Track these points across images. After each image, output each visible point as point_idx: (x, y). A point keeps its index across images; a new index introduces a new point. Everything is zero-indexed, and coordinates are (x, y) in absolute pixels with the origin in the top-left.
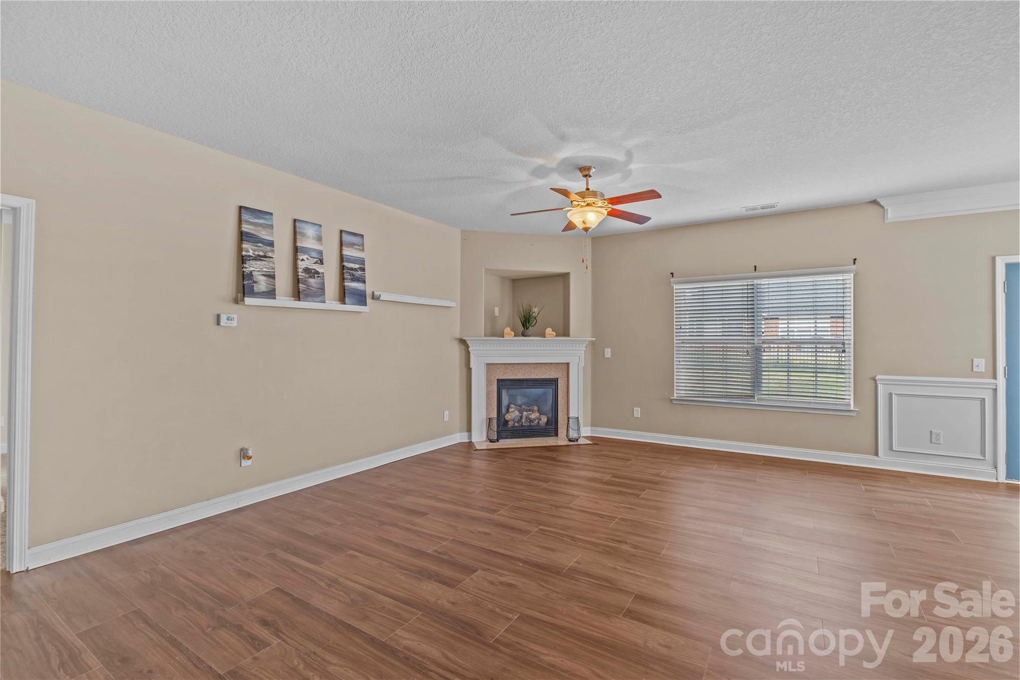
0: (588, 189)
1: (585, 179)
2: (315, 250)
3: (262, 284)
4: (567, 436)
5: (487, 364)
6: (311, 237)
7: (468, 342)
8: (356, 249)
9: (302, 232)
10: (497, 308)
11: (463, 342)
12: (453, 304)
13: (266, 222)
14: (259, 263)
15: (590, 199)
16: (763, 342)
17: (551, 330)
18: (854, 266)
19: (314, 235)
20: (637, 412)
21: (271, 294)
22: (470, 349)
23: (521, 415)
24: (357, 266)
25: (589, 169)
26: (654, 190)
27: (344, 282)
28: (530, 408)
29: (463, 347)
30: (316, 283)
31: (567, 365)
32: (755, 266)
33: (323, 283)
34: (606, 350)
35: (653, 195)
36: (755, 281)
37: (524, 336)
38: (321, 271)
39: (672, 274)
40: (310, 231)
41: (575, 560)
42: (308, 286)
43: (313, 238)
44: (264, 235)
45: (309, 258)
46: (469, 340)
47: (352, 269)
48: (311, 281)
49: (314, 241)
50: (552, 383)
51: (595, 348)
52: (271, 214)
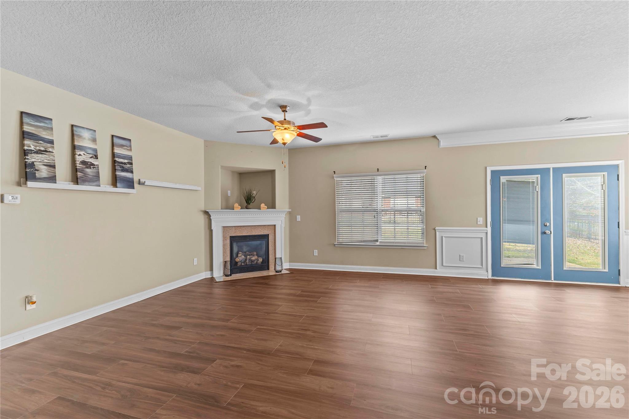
0: (285, 119)
1: (283, 113)
2: (90, 148)
3: (44, 172)
4: (275, 269)
5: (223, 227)
6: (87, 138)
7: (210, 213)
8: (125, 149)
9: (79, 135)
10: (230, 191)
11: (206, 213)
12: (199, 188)
13: (46, 125)
14: (40, 155)
15: (287, 125)
16: (382, 211)
17: (264, 205)
18: (426, 170)
19: (90, 138)
20: (316, 253)
21: (52, 179)
22: (211, 217)
23: (246, 258)
24: (126, 161)
25: (286, 107)
26: (323, 123)
27: (116, 172)
28: (252, 253)
29: (207, 216)
30: (92, 172)
31: (274, 226)
32: (378, 169)
33: (98, 172)
34: (297, 216)
35: (322, 125)
36: (378, 177)
37: (247, 209)
38: (96, 163)
39: (334, 172)
40: (86, 134)
41: (279, 345)
42: (85, 174)
43: (89, 139)
44: (44, 134)
45: (85, 154)
46: (211, 212)
47: (122, 163)
48: (88, 170)
49: (89, 142)
50: (265, 237)
51: (291, 215)
52: (51, 120)
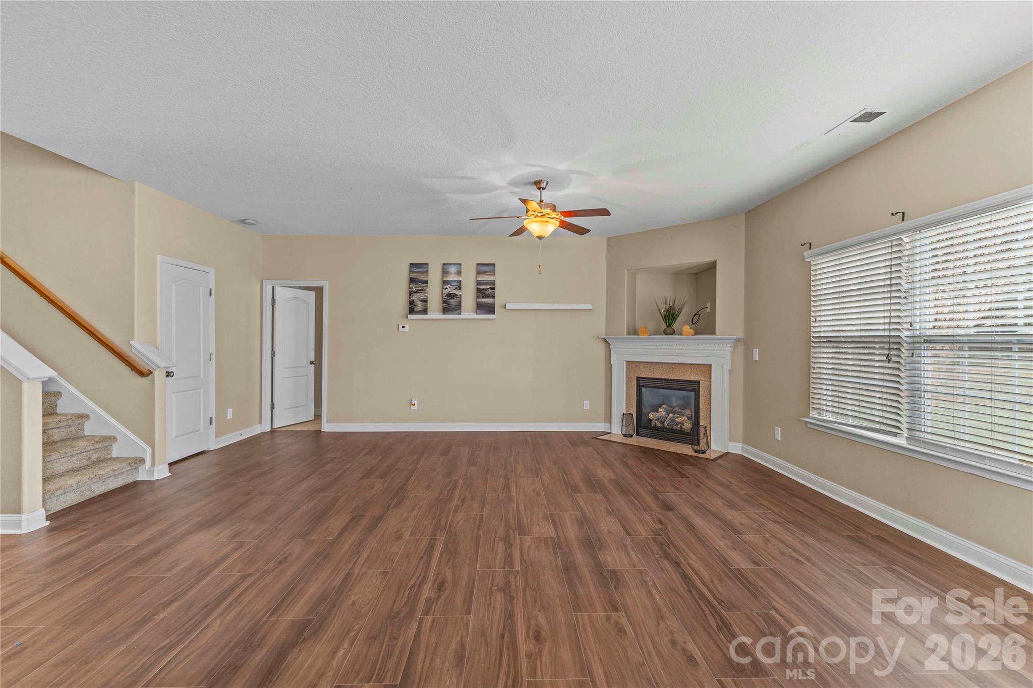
2: (455, 281)
3: (419, 306)
6: (453, 273)
8: (487, 275)
9: (447, 271)
12: (590, 307)
13: (423, 270)
14: (418, 294)
19: (456, 272)
21: (425, 311)
22: (611, 347)
24: (487, 287)
27: (478, 299)
30: (454, 302)
33: (461, 302)
38: (458, 294)
40: (453, 270)
42: (449, 304)
43: (455, 273)
44: (422, 278)
45: (451, 286)
46: (609, 338)
47: (483, 289)
48: (452, 301)
49: (455, 275)
52: (428, 264)
